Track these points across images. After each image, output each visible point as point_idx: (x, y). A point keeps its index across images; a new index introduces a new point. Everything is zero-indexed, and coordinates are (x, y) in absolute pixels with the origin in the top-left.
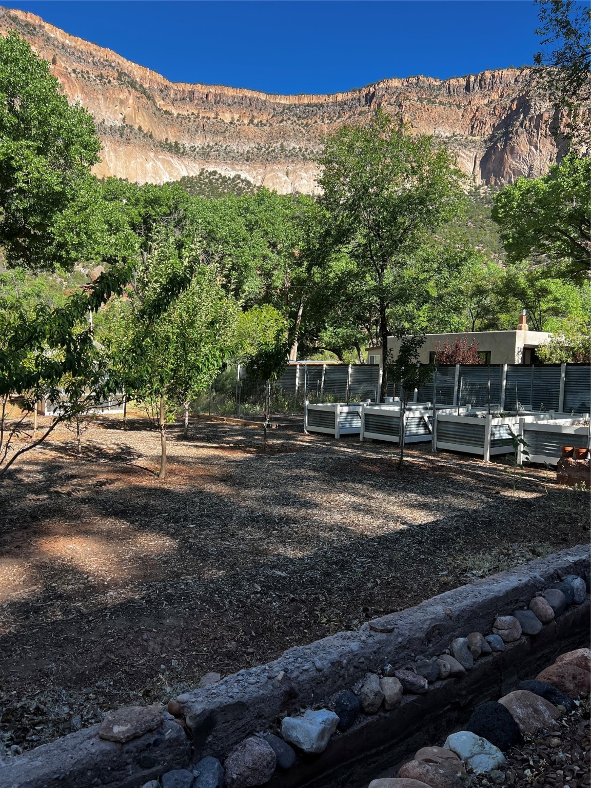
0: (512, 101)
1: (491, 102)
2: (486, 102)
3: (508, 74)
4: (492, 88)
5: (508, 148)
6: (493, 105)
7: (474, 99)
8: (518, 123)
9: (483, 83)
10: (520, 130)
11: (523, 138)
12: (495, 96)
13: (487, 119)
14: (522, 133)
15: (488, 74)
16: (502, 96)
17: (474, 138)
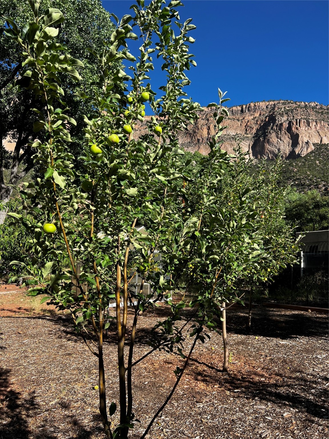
0: (266, 117)
1: (255, 118)
2: (252, 118)
3: (263, 105)
4: (255, 111)
5: (266, 140)
6: (256, 119)
7: (246, 117)
8: (270, 128)
9: (250, 109)
10: (271, 131)
11: (274, 135)
12: (257, 115)
13: (254, 126)
14: (273, 132)
15: (252, 105)
16: (260, 115)
17: (247, 135)
